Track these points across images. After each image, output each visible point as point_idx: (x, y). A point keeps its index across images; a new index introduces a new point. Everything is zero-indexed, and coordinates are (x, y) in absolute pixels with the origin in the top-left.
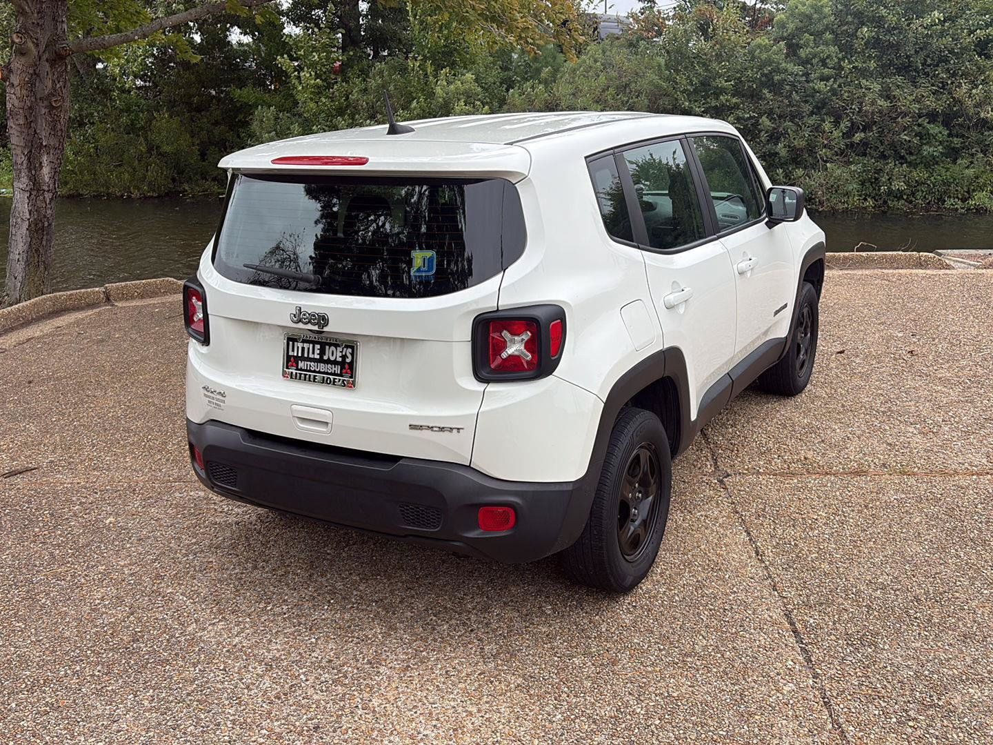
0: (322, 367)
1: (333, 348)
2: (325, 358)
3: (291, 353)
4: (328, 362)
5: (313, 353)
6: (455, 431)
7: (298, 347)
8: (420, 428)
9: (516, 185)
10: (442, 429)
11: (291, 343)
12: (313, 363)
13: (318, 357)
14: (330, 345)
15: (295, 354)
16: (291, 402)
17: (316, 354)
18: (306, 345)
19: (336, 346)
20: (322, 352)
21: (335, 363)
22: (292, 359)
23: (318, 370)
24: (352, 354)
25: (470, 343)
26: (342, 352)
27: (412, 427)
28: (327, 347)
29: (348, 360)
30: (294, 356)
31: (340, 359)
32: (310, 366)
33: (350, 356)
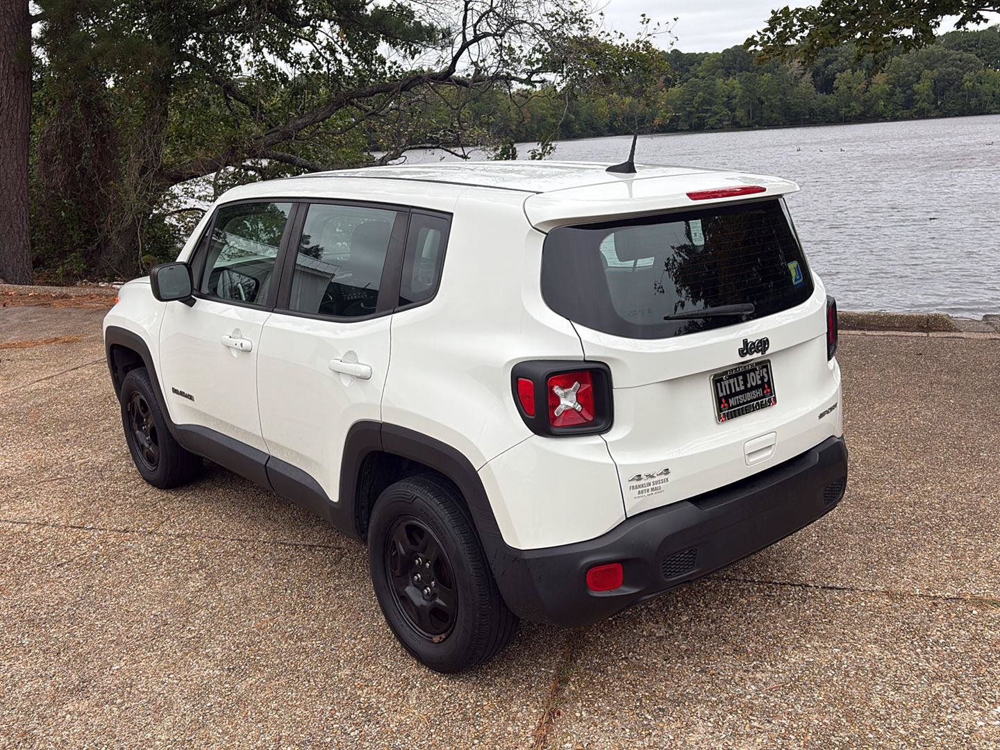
0: (749, 396)
1: (752, 374)
2: (749, 386)
3: (721, 395)
4: (753, 388)
5: (739, 386)
7: (725, 386)
8: (827, 412)
10: (831, 409)
11: (718, 384)
12: (741, 396)
13: (742, 388)
14: (749, 371)
15: (725, 394)
16: (743, 441)
17: (741, 385)
18: (731, 381)
19: (754, 370)
20: (746, 381)
21: (757, 387)
22: (723, 400)
23: (745, 401)
24: (767, 373)
26: (759, 375)
27: (821, 416)
28: (748, 375)
29: (766, 380)
30: (724, 397)
31: (759, 382)
32: (739, 400)
33: (766, 375)
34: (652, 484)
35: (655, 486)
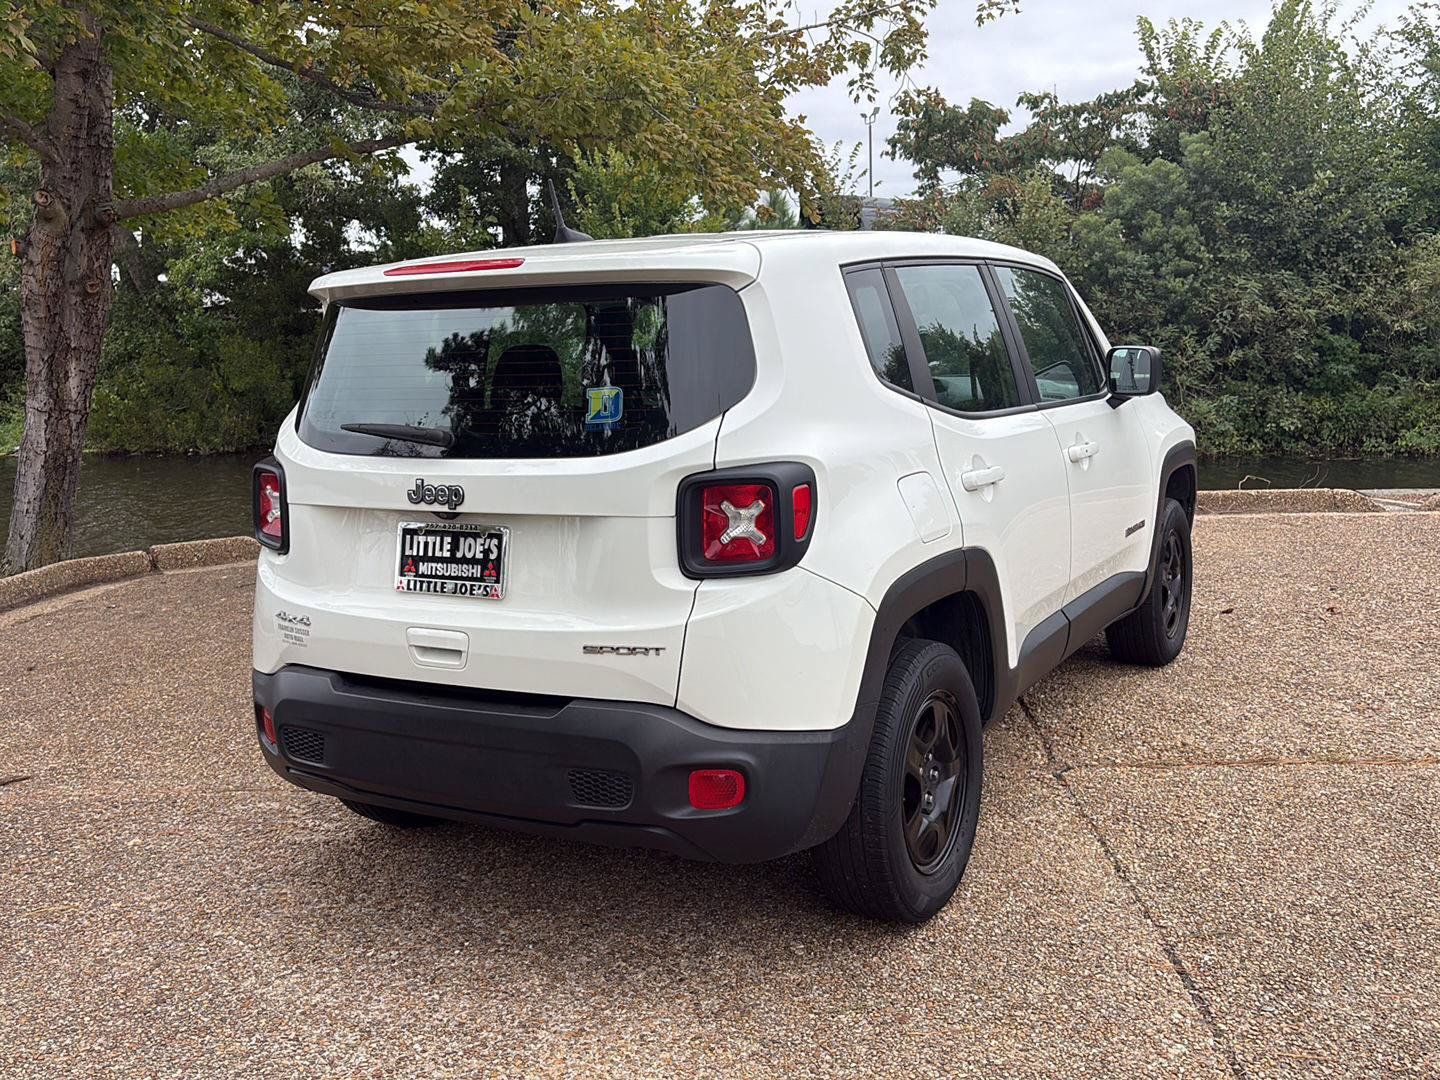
0: (453, 569)
1: (470, 540)
2: (459, 555)
3: (408, 552)
4: (464, 560)
5: (441, 549)
6: (652, 652)
7: (419, 543)
8: (600, 650)
9: (740, 293)
10: (632, 651)
11: (408, 537)
12: (440, 565)
13: (448, 555)
14: (466, 535)
15: (415, 554)
16: (407, 623)
17: (445, 551)
18: (431, 539)
19: (476, 536)
20: (455, 547)
21: (473, 561)
22: (410, 561)
23: (448, 574)
24: (499, 547)
25: (675, 519)
27: (588, 650)
28: (462, 539)
29: (493, 557)
30: (412, 556)
31: (481, 556)
32: (436, 569)
33: (495, 550)
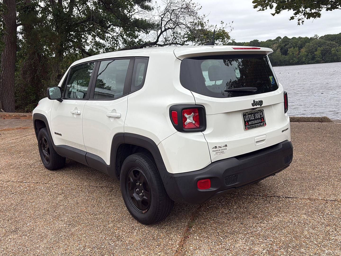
0: (256, 122)
1: (257, 114)
2: (256, 118)
3: (246, 120)
5: (252, 118)
7: (247, 117)
11: (245, 116)
12: (253, 121)
13: (254, 118)
16: (254, 136)
18: (249, 116)
20: (255, 116)
21: (259, 119)
22: (247, 122)
25: (284, 102)
27: (283, 131)
29: (262, 117)
32: (252, 123)
33: (262, 115)
34: (221, 150)
35: (222, 151)
